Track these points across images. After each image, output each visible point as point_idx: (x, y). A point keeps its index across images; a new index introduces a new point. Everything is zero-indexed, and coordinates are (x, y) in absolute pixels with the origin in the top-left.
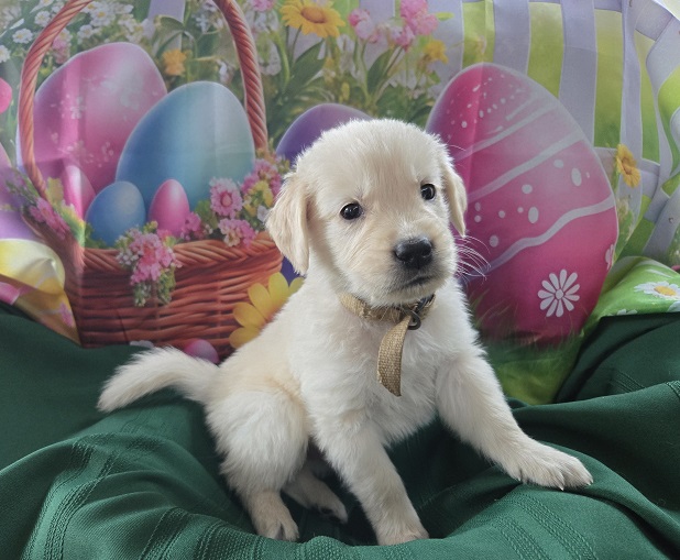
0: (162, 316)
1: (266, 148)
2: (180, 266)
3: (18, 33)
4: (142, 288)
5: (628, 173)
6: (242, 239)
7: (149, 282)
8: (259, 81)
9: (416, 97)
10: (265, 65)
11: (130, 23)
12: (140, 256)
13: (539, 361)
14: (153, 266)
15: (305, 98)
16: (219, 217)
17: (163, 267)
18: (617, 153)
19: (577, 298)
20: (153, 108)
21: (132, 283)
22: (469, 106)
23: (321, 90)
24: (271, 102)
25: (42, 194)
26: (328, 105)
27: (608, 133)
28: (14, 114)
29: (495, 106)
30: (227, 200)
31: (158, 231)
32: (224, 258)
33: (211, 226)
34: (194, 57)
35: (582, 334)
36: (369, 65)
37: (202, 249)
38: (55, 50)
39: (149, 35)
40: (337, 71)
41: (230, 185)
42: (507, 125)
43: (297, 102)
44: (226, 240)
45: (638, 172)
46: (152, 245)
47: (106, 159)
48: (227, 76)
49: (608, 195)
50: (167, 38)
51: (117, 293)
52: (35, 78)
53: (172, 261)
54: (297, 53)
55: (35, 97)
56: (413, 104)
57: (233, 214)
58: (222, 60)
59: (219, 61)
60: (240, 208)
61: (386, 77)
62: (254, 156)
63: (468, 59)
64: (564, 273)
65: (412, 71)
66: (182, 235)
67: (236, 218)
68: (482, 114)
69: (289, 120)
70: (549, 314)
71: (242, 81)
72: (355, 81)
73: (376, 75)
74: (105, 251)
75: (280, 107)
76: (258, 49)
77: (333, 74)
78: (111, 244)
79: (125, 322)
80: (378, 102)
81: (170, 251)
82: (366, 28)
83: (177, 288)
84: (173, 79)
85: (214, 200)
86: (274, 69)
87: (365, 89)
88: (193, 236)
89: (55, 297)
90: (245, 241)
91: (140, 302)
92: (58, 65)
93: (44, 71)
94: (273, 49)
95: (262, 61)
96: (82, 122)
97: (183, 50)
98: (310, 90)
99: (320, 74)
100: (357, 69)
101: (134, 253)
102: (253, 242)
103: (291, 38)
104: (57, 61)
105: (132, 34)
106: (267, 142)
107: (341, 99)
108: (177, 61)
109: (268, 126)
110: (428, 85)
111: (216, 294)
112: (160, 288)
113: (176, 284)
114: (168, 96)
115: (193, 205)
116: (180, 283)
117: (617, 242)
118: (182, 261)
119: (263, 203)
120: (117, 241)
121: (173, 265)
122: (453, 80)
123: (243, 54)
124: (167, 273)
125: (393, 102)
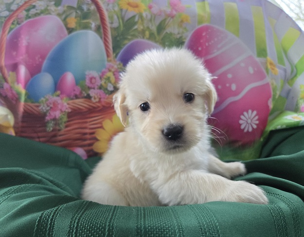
0: (60, 135)
1: (112, 58)
2: (70, 111)
3: (3, 13)
4: (51, 123)
5: (273, 69)
6: (100, 99)
7: (55, 119)
8: (109, 30)
9: (178, 37)
10: (112, 23)
11: (53, 8)
12: (51, 108)
13: (243, 154)
14: (57, 112)
15: (129, 37)
16: (89, 88)
17: (62, 112)
18: (267, 60)
19: (257, 122)
21: (46, 121)
22: (202, 41)
23: (136, 33)
24: (115, 39)
25: (6, 80)
26: (139, 39)
27: (262, 52)
29: (212, 42)
30: (93, 81)
31: (60, 96)
32: (91, 108)
33: (86, 92)
34: (80, 20)
35: (262, 140)
36: (157, 24)
37: (80, 103)
38: (18, 18)
39: (61, 12)
40: (144, 26)
41: (95, 74)
42: (218, 50)
43: (126, 39)
44: (93, 99)
45: (277, 69)
46: (57, 102)
47: (38, 63)
48: (95, 27)
49: (265, 77)
50: (68, 13)
51: (38, 125)
52: (8, 29)
54: (126, 19)
55: (7, 37)
56: (177, 40)
57: (96, 87)
58: (93, 21)
59: (91, 22)
60: (99, 84)
61: (164, 29)
62: (107, 61)
63: (200, 22)
64: (250, 111)
65: (176, 27)
66: (72, 96)
67: (97, 89)
68: (207, 44)
69: (122, 46)
70: (245, 131)
71: (101, 29)
72: (151, 30)
73: (161, 28)
74: (32, 104)
75: (118, 41)
76: (109, 17)
77: (142, 27)
78: (37, 102)
79: (41, 139)
80: (162, 39)
81: (65, 104)
82: (155, 10)
84: (71, 29)
85: (87, 81)
86: (116, 25)
87: (156, 33)
88: (77, 97)
89: (7, 128)
90: (102, 100)
91: (49, 129)
92: (19, 24)
93: (12, 26)
94: (115, 17)
95: (110, 22)
96: (27, 47)
97: (76, 17)
98: (132, 33)
99: (136, 27)
100: (152, 26)
101: (48, 106)
102: (105, 100)
103: (123, 13)
105: (53, 12)
106: (112, 55)
107: (145, 38)
108: (72, 22)
109: (113, 48)
110: (183, 33)
111: (87, 125)
112: (60, 122)
113: (68, 120)
114: (68, 36)
115: (77, 82)
116: (70, 119)
117: (272, 97)
118: (71, 108)
119: (110, 82)
120: (40, 100)
121: (67, 111)
122: (194, 31)
123: (102, 19)
124: (63, 115)
125: (168, 40)
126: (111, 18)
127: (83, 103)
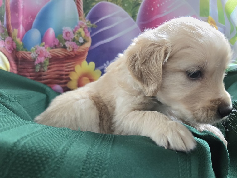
0: (44, 75)
1: (82, 17)
2: (51, 57)
4: (38, 66)
6: (73, 49)
7: (41, 63)
12: (39, 55)
14: (42, 58)
15: (96, 0)
16: (65, 40)
17: (45, 58)
20: (46, 4)
21: (35, 64)
22: (154, 3)
24: (85, 2)
25: (10, 35)
26: (104, 2)
27: (204, 12)
29: (163, 3)
30: (68, 35)
31: (45, 46)
32: (66, 55)
33: (63, 44)
37: (59, 52)
41: (70, 29)
42: (168, 10)
43: (94, 1)
44: (68, 49)
46: (43, 51)
47: (30, 21)
51: (30, 68)
53: (48, 56)
55: (10, 1)
56: (134, 2)
60: (73, 38)
62: (78, 20)
66: (52, 46)
67: (71, 41)
68: (158, 5)
69: (90, 7)
75: (88, 3)
78: (29, 50)
80: (122, 2)
81: (48, 52)
85: (64, 35)
88: (56, 47)
90: (75, 50)
91: (37, 70)
102: (77, 50)
106: (83, 15)
107: (109, 0)
109: (84, 9)
111: (64, 68)
112: (44, 65)
113: (49, 64)
114: (51, 1)
115: (56, 36)
116: (51, 63)
118: (52, 56)
119: (81, 36)
120: (31, 49)
121: (49, 57)
124: (47, 60)
125: (127, 2)
127: (61, 52)
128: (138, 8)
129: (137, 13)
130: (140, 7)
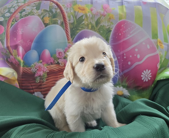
0: (43, 85)
1: (70, 41)
2: (48, 71)
3: (6, 14)
4: (38, 78)
5: (161, 45)
7: (40, 76)
8: (68, 24)
9: (108, 28)
10: (70, 20)
11: (35, 11)
12: (37, 69)
13: (143, 94)
14: (41, 72)
15: (80, 28)
16: (59, 58)
17: (44, 72)
18: (158, 41)
19: (151, 76)
20: (41, 31)
21: (35, 77)
22: (121, 30)
23: (84, 26)
24: (72, 30)
25: (11, 54)
26: (86, 30)
27: (155, 36)
28: (4, 34)
29: (127, 30)
30: (61, 54)
31: (43, 63)
32: (60, 69)
33: (57, 61)
34: (52, 19)
35: (153, 86)
36: (96, 20)
37: (54, 67)
38: (16, 18)
39: (40, 14)
40: (88, 22)
41: (61, 50)
42: (130, 35)
43: (78, 29)
44: (60, 64)
45: (163, 45)
46: (41, 66)
47: (29, 44)
48: (60, 23)
49: (156, 51)
50: (45, 14)
51: (31, 79)
52: (10, 25)
53: (46, 70)
54: (78, 18)
55: (10, 29)
56: (107, 29)
57: (62, 58)
58: (59, 19)
59: (58, 20)
60: (64, 56)
61: (100, 23)
62: (67, 43)
63: (120, 19)
64: (147, 70)
65: (107, 22)
66: (49, 63)
67: (63, 59)
68: (124, 32)
69: (76, 34)
70: (144, 81)
71: (64, 24)
72: (92, 24)
73: (97, 23)
74: (28, 68)
75: (74, 31)
76: (68, 16)
77: (87, 22)
79: (33, 87)
80: (98, 29)
81: (46, 67)
82: (94, 11)
83: (47, 77)
84: (46, 24)
85: (57, 54)
86: (72, 21)
87: (95, 26)
88: (52, 64)
89: (14, 81)
91: (37, 81)
92: (17, 21)
93: (13, 23)
94: (72, 16)
95: (69, 19)
96: (22, 35)
97: (49, 17)
98: (81, 26)
99: (83, 22)
100: (93, 21)
101: (36, 69)
103: (76, 14)
104: (16, 20)
105: (36, 13)
106: (71, 39)
107: (89, 28)
108: (47, 20)
109: (71, 35)
110: (111, 25)
112: (43, 78)
113: (47, 76)
114: (45, 28)
115: (51, 55)
116: (49, 76)
117: (160, 62)
118: (49, 70)
120: (31, 66)
122: (117, 24)
123: (64, 18)
124: (45, 74)
125: (102, 29)
126: (69, 17)
127: (56, 67)
128: (110, 34)
129: (109, 37)
130: (112, 33)
